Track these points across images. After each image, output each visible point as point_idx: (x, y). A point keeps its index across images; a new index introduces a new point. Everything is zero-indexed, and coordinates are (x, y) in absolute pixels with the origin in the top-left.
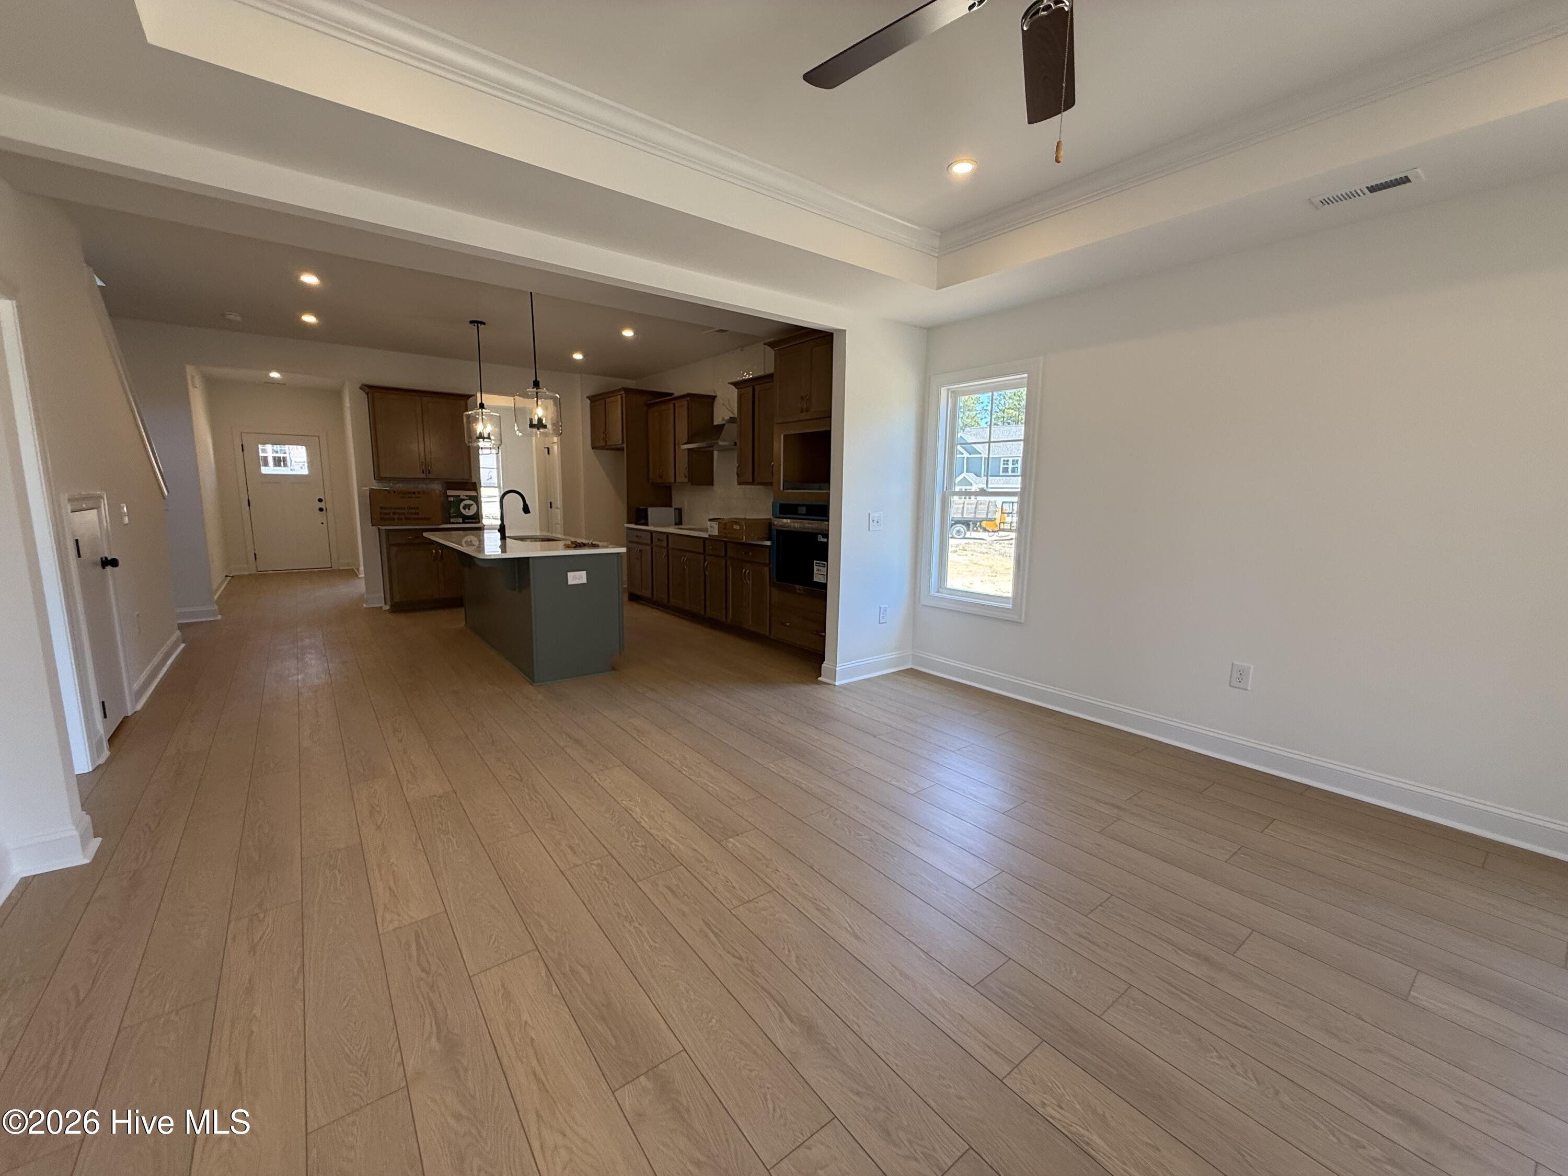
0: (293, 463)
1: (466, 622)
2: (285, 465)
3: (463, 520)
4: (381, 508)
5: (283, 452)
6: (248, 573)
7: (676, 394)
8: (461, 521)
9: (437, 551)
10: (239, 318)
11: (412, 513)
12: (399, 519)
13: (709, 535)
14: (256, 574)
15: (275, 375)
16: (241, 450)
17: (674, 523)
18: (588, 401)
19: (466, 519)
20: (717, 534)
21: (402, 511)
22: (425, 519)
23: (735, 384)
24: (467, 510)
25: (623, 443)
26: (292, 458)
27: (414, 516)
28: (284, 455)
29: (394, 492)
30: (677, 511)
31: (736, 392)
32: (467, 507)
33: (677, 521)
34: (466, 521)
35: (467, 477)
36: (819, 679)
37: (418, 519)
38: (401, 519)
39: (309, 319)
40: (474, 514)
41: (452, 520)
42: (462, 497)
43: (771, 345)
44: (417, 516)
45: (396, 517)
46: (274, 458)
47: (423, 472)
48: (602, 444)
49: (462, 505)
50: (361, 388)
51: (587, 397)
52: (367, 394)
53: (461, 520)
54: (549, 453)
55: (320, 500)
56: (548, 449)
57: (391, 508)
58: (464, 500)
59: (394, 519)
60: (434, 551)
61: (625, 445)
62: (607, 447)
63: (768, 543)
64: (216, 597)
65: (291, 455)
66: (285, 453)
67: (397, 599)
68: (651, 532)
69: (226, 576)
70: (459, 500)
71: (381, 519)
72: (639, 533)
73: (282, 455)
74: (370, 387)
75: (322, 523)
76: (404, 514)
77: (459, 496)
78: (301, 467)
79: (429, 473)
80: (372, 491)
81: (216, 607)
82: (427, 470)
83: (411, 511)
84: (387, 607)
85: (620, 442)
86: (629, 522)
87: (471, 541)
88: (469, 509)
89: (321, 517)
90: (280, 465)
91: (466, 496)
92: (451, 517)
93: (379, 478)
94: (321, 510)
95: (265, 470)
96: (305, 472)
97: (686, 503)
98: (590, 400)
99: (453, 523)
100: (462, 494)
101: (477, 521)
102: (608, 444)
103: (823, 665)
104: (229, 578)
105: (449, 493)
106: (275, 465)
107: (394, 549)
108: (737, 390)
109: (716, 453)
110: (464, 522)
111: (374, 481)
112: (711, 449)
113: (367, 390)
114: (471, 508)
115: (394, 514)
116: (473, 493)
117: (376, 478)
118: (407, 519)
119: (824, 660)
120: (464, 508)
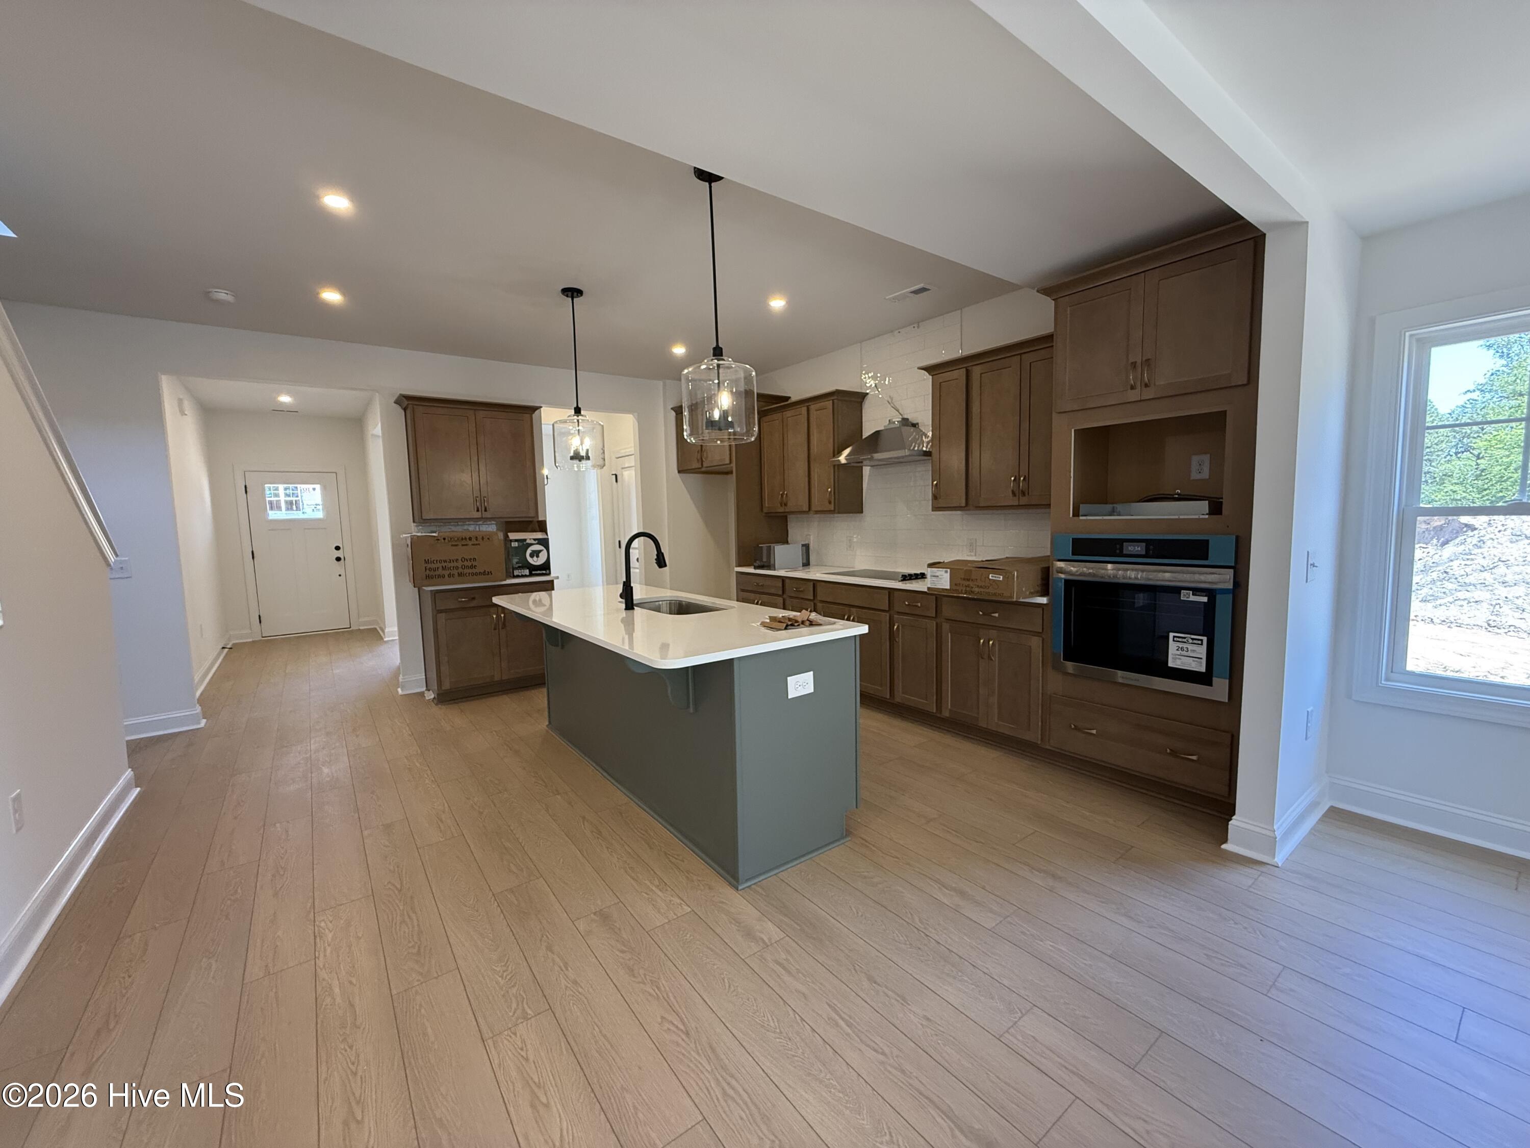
0: (305, 506)
1: (550, 722)
2: (298, 509)
3: (530, 572)
4: (426, 562)
5: (296, 495)
6: (251, 640)
7: (794, 398)
8: (528, 574)
9: (498, 616)
10: (230, 298)
11: (468, 567)
12: (449, 576)
13: (929, 588)
14: (261, 640)
15: (285, 399)
16: (244, 492)
17: (801, 565)
18: (673, 413)
19: (534, 570)
20: (948, 587)
21: (455, 564)
22: (484, 573)
23: (928, 369)
24: (535, 558)
25: (731, 462)
26: (304, 502)
27: (470, 571)
28: (297, 499)
29: (444, 539)
30: (804, 548)
31: (931, 380)
32: (536, 554)
33: (805, 561)
34: (533, 572)
35: (532, 514)
36: (1224, 846)
37: (476, 574)
38: (453, 575)
39: (332, 296)
40: (544, 563)
41: (516, 573)
42: (528, 541)
43: (1046, 291)
44: (474, 571)
45: (446, 573)
46: (286, 502)
47: (478, 510)
48: (696, 465)
49: (529, 552)
50: (396, 402)
51: (672, 409)
52: (405, 410)
53: (527, 572)
54: (617, 481)
55: (338, 548)
56: (616, 476)
57: (440, 561)
58: (532, 544)
59: (444, 576)
60: (495, 616)
61: (734, 465)
62: (703, 469)
63: (1044, 600)
64: (198, 694)
65: (303, 498)
66: (297, 496)
67: (447, 686)
68: (783, 579)
69: (223, 648)
70: (524, 545)
71: (428, 577)
72: (761, 581)
73: (294, 499)
74: (408, 398)
75: (340, 575)
76: (457, 568)
77: (525, 540)
78: (313, 510)
79: (486, 510)
80: (412, 538)
81: (198, 709)
82: (482, 506)
83: (466, 563)
84: (430, 696)
85: (727, 461)
86: (740, 565)
87: (540, 600)
88: (538, 556)
89: (338, 568)
90: (292, 509)
91: (535, 540)
92: (514, 569)
93: (419, 518)
94: (338, 559)
95: (273, 515)
96: (320, 515)
97: (812, 538)
98: (675, 411)
99: (518, 576)
100: (529, 536)
101: (548, 572)
102: (705, 465)
103: (1230, 823)
104: (226, 650)
105: (512, 536)
106: (287, 509)
107: (442, 617)
108: (931, 377)
109: (866, 471)
110: (531, 575)
111: (413, 524)
112: (860, 464)
113: (406, 402)
114: (540, 555)
115: (444, 568)
116: (539, 535)
117: (417, 520)
118: (460, 575)
119: (1234, 814)
120: (532, 556)
